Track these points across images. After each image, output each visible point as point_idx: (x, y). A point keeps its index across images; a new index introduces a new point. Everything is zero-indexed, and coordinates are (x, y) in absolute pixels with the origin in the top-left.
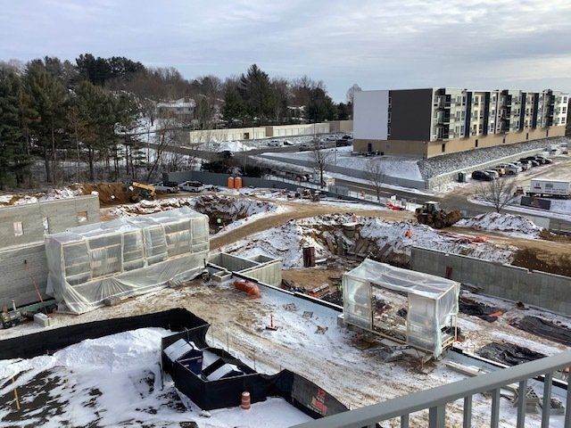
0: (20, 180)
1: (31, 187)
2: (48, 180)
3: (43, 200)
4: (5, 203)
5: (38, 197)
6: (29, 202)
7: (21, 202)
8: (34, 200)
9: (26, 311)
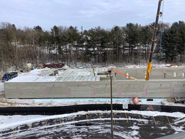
0: (172, 60)
1: (175, 62)
2: (181, 61)
3: (180, 67)
4: (168, 67)
5: (178, 66)
6: (175, 67)
7: (173, 67)
8: (177, 66)
9: (182, 99)
